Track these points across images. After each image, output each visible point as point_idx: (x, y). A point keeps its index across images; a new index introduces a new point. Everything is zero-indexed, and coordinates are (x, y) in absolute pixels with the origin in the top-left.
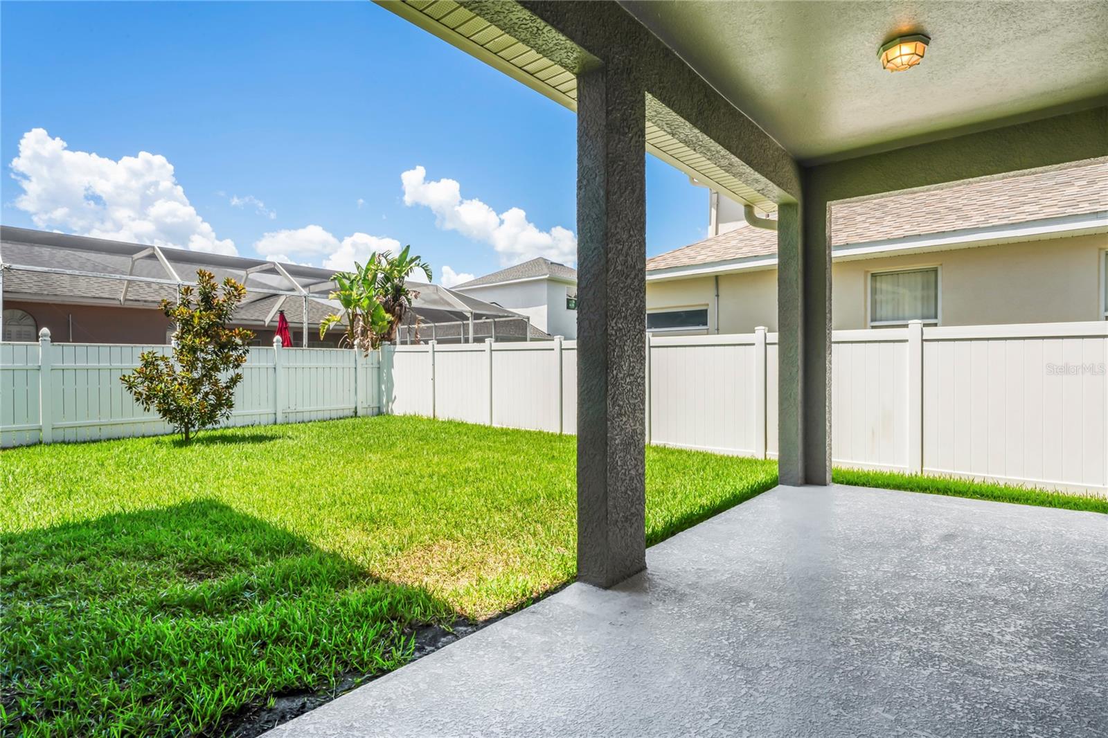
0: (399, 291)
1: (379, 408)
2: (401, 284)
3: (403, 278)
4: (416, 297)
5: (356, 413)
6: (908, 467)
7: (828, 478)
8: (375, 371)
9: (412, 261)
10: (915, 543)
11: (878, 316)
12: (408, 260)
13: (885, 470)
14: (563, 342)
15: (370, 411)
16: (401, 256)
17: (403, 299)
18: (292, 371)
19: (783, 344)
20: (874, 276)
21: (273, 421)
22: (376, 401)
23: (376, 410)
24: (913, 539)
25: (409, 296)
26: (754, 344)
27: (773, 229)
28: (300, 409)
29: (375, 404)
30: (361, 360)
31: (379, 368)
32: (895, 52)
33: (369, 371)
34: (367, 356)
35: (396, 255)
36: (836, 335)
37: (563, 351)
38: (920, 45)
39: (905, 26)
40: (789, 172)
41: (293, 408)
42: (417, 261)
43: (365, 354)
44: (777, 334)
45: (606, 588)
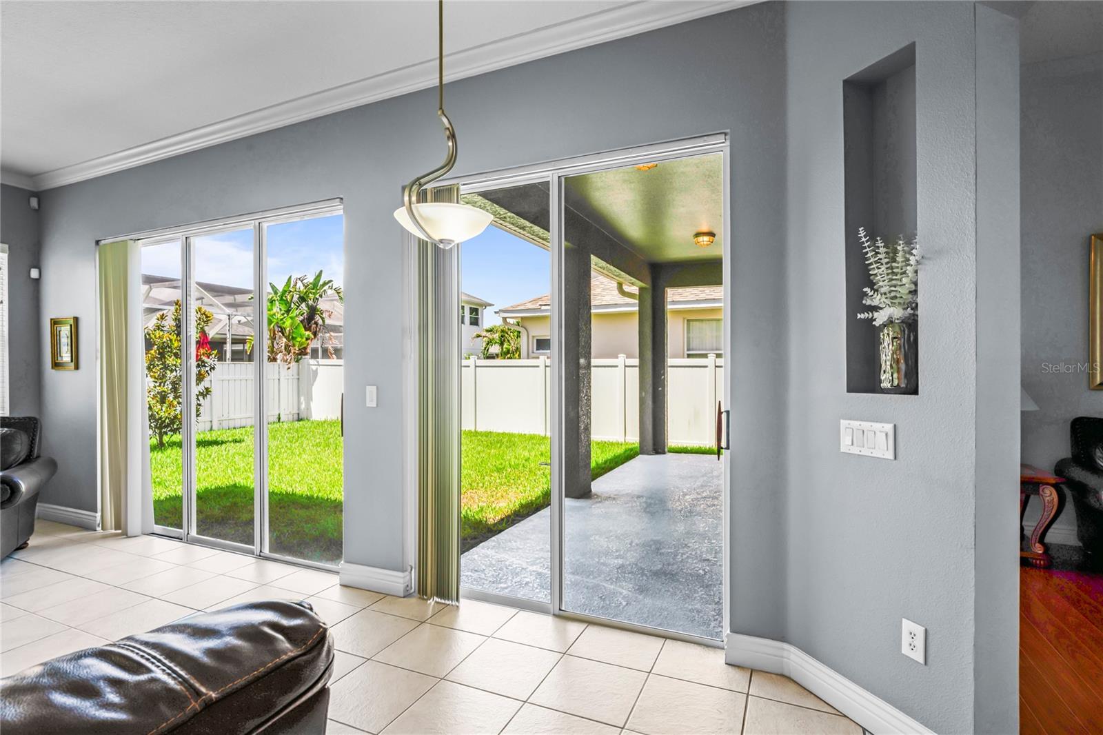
0: (313, 311)
1: (298, 414)
2: (314, 305)
3: (317, 299)
4: (330, 316)
5: (279, 419)
6: (707, 442)
7: (666, 450)
8: (296, 381)
9: (325, 284)
10: (711, 475)
11: (691, 347)
12: (321, 283)
13: (695, 446)
14: (477, 361)
15: (291, 417)
16: (315, 279)
17: (317, 318)
18: (226, 383)
19: (641, 366)
20: (688, 320)
21: (209, 428)
22: (296, 407)
23: (296, 417)
24: (710, 473)
25: (324, 316)
26: (617, 366)
27: (636, 299)
28: (232, 416)
29: (296, 411)
30: (284, 372)
31: (298, 379)
32: (701, 239)
33: (290, 381)
34: (289, 368)
35: (310, 279)
36: (670, 361)
37: (477, 368)
38: (712, 238)
39: (705, 229)
40: (646, 272)
41: (226, 417)
42: (330, 284)
43: (287, 367)
44: (638, 360)
45: (579, 498)
